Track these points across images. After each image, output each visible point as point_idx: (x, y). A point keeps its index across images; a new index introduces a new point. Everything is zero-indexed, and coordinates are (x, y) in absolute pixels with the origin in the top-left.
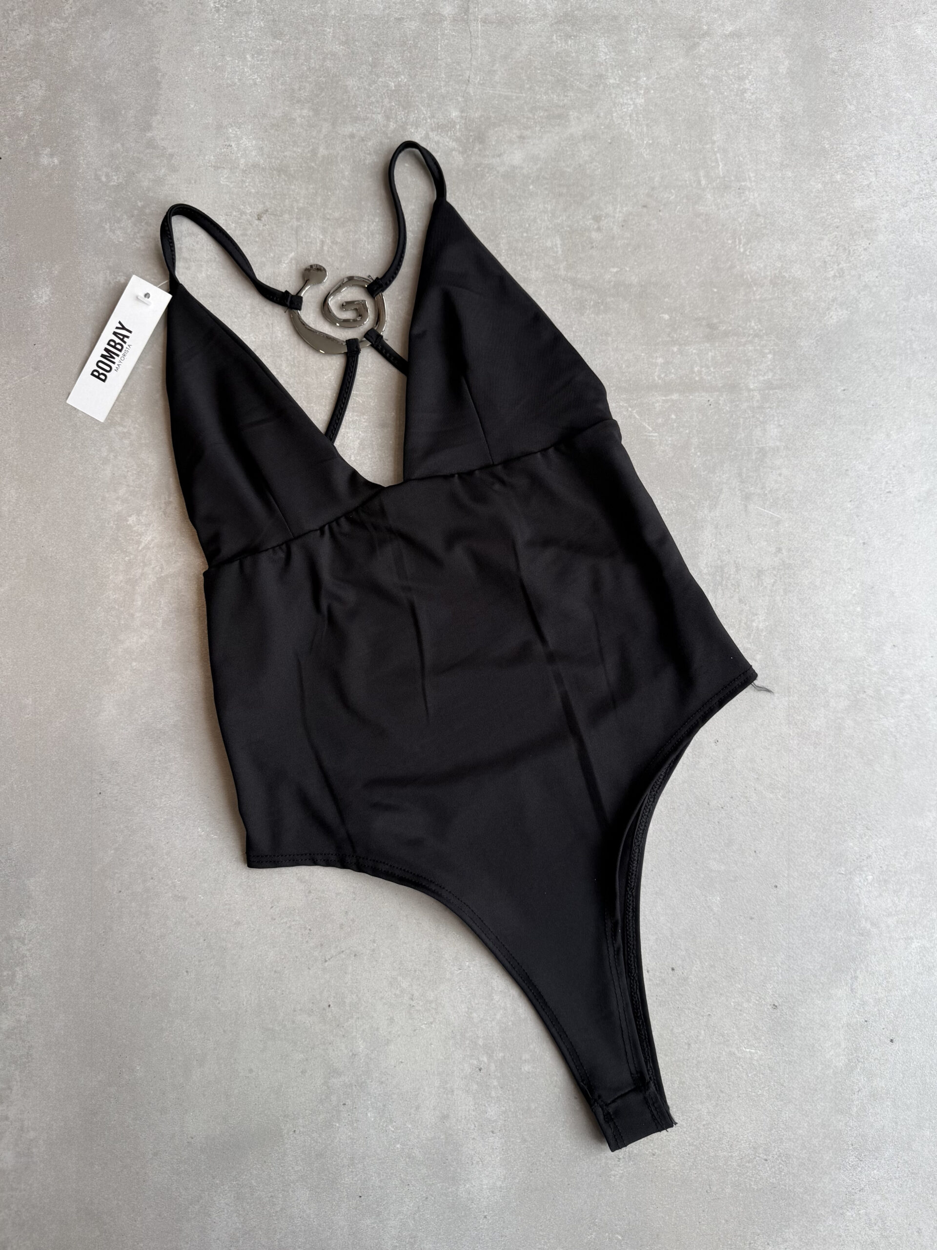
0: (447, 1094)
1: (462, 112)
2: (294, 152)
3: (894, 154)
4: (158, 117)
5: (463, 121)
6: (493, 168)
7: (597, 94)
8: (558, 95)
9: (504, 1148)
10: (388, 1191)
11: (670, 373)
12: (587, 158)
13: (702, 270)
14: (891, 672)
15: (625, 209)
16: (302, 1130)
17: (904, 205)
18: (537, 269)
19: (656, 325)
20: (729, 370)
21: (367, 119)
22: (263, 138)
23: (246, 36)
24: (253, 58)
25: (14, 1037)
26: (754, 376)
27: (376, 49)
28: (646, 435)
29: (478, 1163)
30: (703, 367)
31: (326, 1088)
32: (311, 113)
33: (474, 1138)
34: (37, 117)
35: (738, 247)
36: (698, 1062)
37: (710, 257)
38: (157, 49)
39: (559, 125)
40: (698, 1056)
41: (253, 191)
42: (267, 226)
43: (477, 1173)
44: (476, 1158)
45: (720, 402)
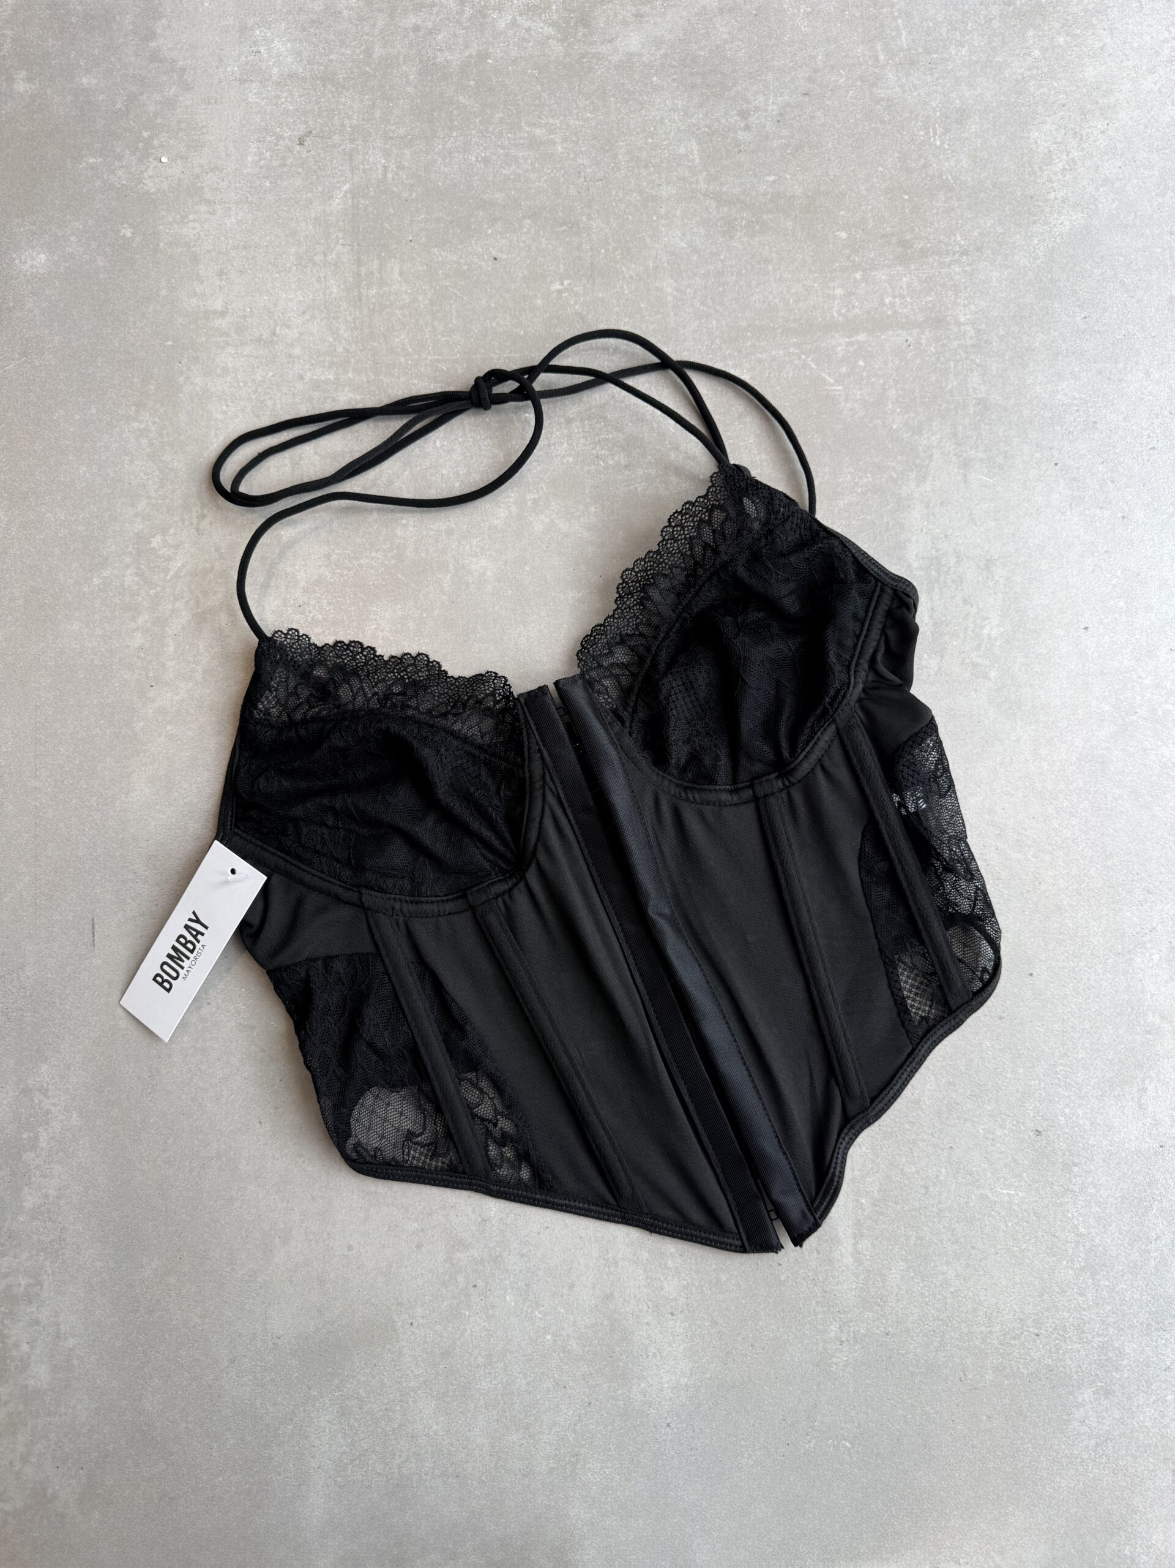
0: (609, 1267)
2: (342, 54)
4: (164, 21)
6: (603, 57)
9: (689, 1334)
10: (538, 1397)
11: (854, 307)
12: (726, 36)
15: (780, 99)
16: (421, 1321)
17: (1152, 71)
18: (668, 183)
19: (831, 246)
20: (929, 299)
22: (300, 40)
25: (42, 1218)
26: (965, 306)
28: (826, 390)
29: (654, 1355)
30: (896, 297)
31: (449, 1265)
33: (648, 1323)
34: (8, 32)
35: (932, 139)
36: (940, 1210)
37: (896, 155)
40: (940, 1202)
41: (291, 108)
42: (312, 152)
43: (654, 1368)
44: (652, 1350)
45: (923, 341)
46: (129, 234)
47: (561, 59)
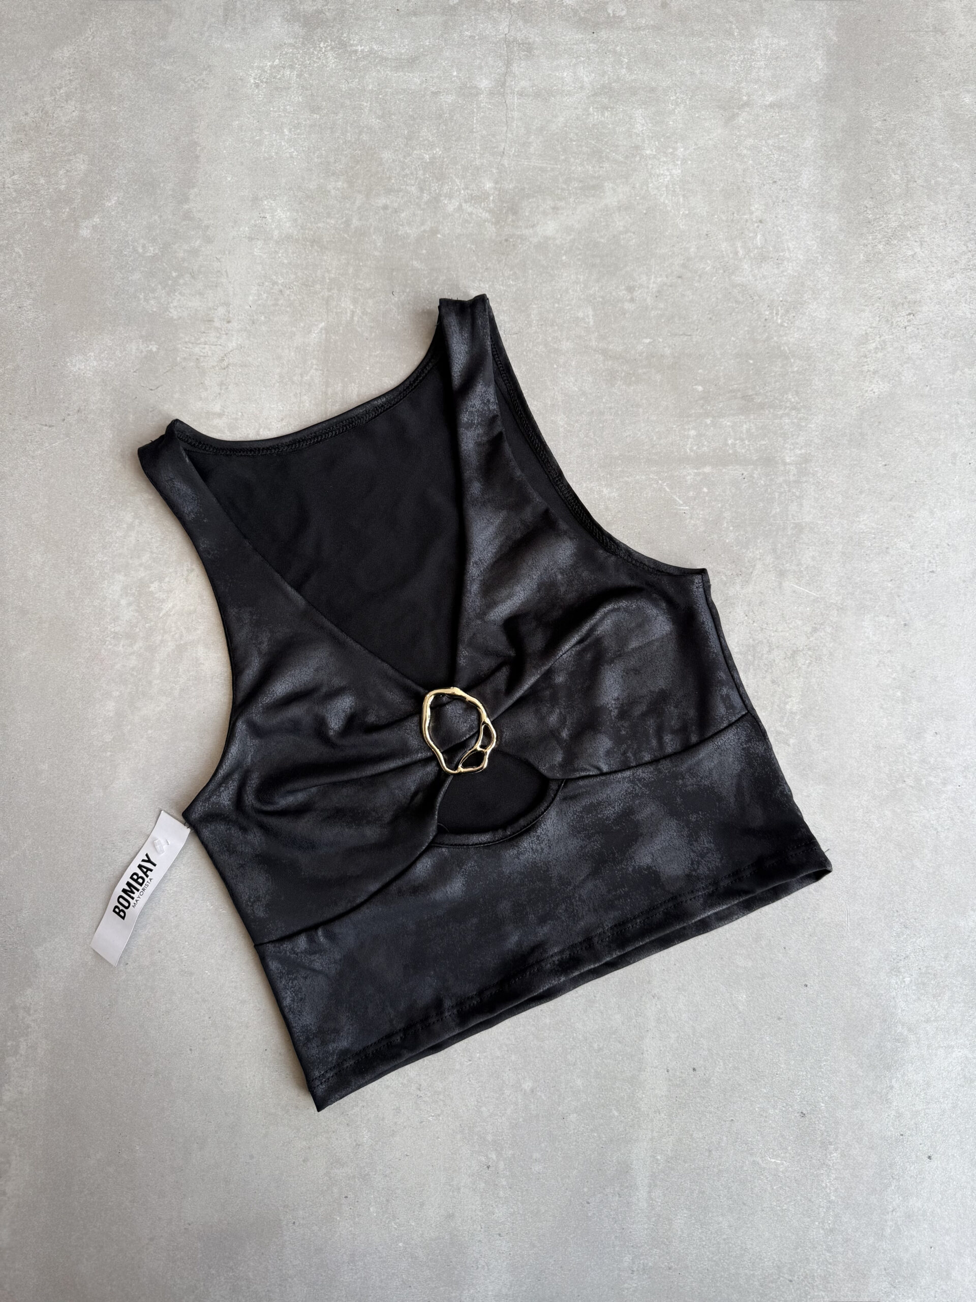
0: (453, 1192)
1: (496, 183)
2: (328, 223)
3: (941, 224)
4: (196, 190)
5: (497, 193)
6: (526, 239)
7: (633, 165)
8: (593, 167)
9: (511, 1253)
10: (389, 1292)
11: (703, 445)
12: (621, 229)
13: (737, 341)
14: (932, 760)
15: (659, 280)
16: (301, 1222)
17: (951, 276)
18: (568, 340)
19: (689, 396)
20: (763, 443)
21: (401, 191)
22: (297, 210)
23: (285, 110)
24: (290, 132)
25: (15, 1109)
26: (791, 450)
27: (412, 122)
28: (676, 509)
29: (483, 1267)
30: (737, 440)
31: (328, 1179)
32: (345, 185)
33: (480, 1241)
34: (79, 190)
35: (775, 318)
36: (720, 1171)
37: (746, 329)
38: (197, 125)
39: (593, 196)
40: (720, 1165)
41: (286, 261)
42: (299, 297)
43: (482, 1278)
44: (482, 1262)
45: (755, 475)
46: (154, 349)
47: (493, 238)
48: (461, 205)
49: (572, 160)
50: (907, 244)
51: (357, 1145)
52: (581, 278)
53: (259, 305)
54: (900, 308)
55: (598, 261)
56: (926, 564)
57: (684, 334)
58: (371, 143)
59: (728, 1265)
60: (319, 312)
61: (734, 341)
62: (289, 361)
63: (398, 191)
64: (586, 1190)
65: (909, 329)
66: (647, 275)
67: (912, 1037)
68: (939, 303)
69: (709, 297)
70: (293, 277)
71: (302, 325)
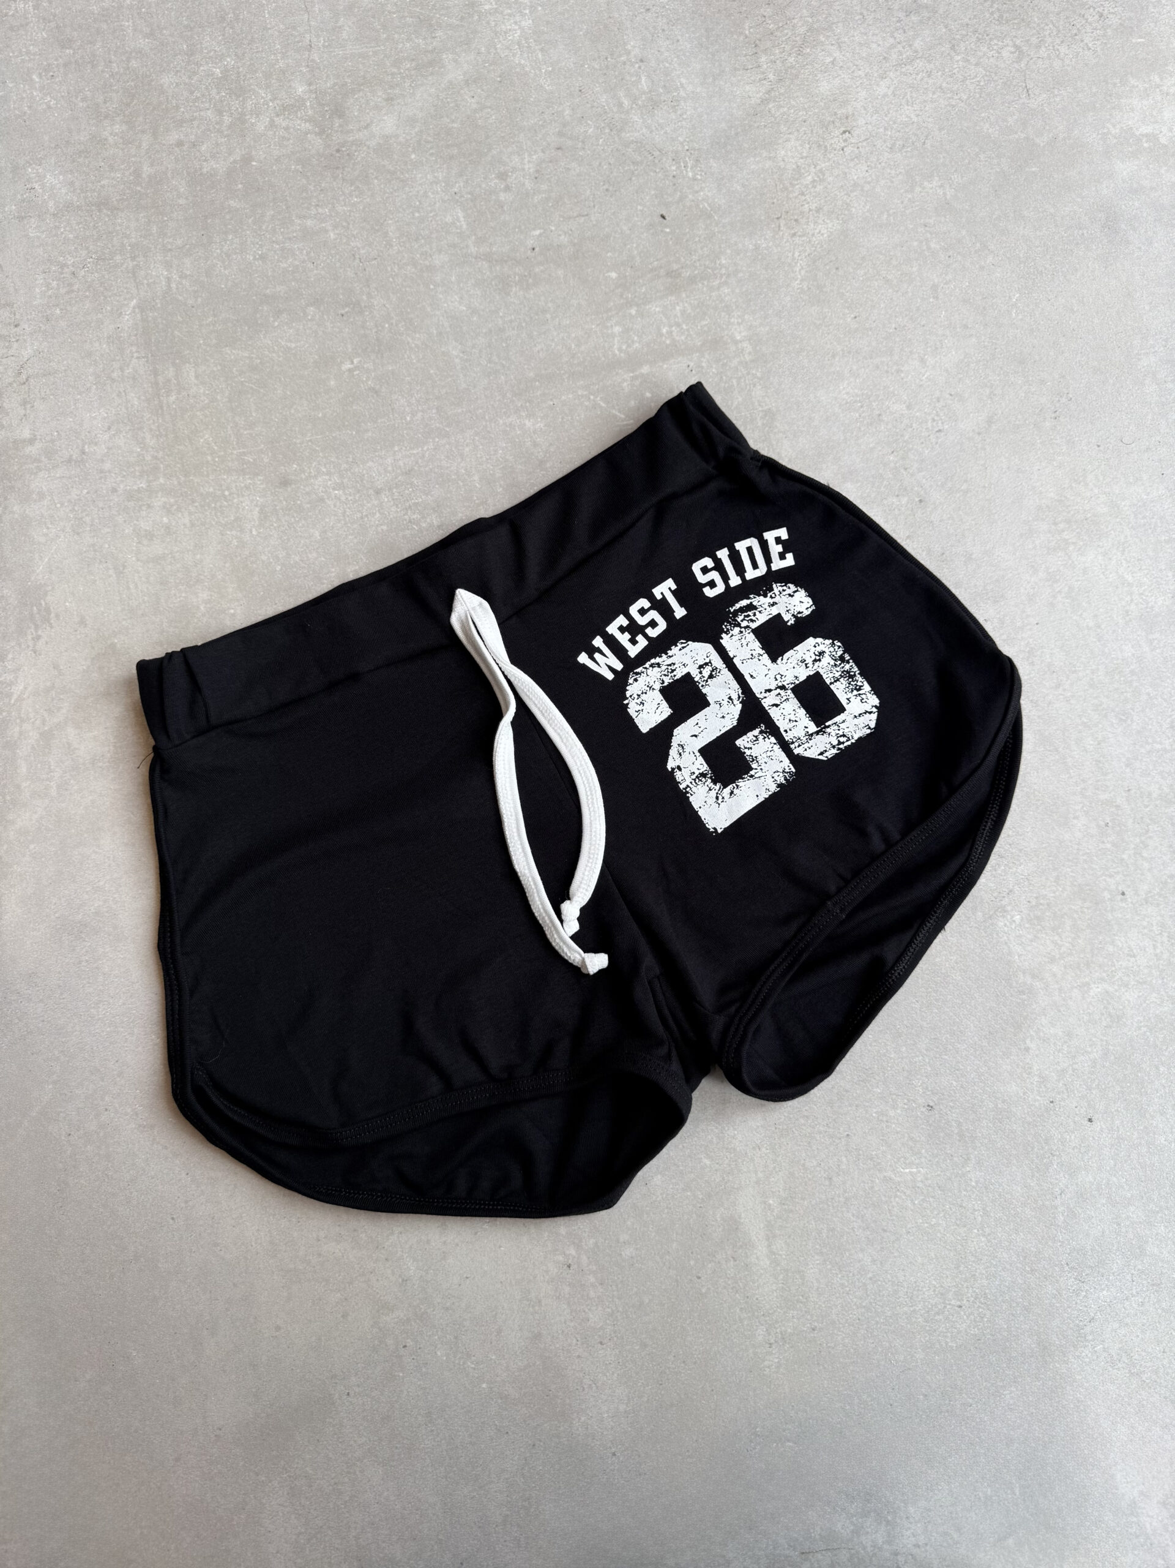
48: (272, 121)
49: (396, 36)
50: (823, 50)
51: (403, 1280)
52: (440, 176)
53: (50, 297)
54: (831, 127)
55: (455, 151)
56: (929, 424)
57: (580, 215)
58: (145, 69)
59: (882, 1307)
60: (126, 288)
61: (641, 211)
62: (102, 355)
63: (191, 120)
64: (692, 1263)
65: (848, 150)
66: (519, 155)
67: (1038, 984)
68: (877, 112)
69: (600, 164)
70: (84, 253)
71: (108, 308)
